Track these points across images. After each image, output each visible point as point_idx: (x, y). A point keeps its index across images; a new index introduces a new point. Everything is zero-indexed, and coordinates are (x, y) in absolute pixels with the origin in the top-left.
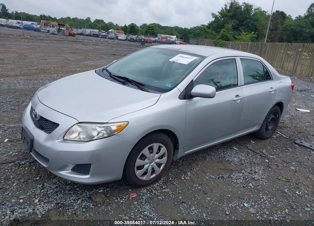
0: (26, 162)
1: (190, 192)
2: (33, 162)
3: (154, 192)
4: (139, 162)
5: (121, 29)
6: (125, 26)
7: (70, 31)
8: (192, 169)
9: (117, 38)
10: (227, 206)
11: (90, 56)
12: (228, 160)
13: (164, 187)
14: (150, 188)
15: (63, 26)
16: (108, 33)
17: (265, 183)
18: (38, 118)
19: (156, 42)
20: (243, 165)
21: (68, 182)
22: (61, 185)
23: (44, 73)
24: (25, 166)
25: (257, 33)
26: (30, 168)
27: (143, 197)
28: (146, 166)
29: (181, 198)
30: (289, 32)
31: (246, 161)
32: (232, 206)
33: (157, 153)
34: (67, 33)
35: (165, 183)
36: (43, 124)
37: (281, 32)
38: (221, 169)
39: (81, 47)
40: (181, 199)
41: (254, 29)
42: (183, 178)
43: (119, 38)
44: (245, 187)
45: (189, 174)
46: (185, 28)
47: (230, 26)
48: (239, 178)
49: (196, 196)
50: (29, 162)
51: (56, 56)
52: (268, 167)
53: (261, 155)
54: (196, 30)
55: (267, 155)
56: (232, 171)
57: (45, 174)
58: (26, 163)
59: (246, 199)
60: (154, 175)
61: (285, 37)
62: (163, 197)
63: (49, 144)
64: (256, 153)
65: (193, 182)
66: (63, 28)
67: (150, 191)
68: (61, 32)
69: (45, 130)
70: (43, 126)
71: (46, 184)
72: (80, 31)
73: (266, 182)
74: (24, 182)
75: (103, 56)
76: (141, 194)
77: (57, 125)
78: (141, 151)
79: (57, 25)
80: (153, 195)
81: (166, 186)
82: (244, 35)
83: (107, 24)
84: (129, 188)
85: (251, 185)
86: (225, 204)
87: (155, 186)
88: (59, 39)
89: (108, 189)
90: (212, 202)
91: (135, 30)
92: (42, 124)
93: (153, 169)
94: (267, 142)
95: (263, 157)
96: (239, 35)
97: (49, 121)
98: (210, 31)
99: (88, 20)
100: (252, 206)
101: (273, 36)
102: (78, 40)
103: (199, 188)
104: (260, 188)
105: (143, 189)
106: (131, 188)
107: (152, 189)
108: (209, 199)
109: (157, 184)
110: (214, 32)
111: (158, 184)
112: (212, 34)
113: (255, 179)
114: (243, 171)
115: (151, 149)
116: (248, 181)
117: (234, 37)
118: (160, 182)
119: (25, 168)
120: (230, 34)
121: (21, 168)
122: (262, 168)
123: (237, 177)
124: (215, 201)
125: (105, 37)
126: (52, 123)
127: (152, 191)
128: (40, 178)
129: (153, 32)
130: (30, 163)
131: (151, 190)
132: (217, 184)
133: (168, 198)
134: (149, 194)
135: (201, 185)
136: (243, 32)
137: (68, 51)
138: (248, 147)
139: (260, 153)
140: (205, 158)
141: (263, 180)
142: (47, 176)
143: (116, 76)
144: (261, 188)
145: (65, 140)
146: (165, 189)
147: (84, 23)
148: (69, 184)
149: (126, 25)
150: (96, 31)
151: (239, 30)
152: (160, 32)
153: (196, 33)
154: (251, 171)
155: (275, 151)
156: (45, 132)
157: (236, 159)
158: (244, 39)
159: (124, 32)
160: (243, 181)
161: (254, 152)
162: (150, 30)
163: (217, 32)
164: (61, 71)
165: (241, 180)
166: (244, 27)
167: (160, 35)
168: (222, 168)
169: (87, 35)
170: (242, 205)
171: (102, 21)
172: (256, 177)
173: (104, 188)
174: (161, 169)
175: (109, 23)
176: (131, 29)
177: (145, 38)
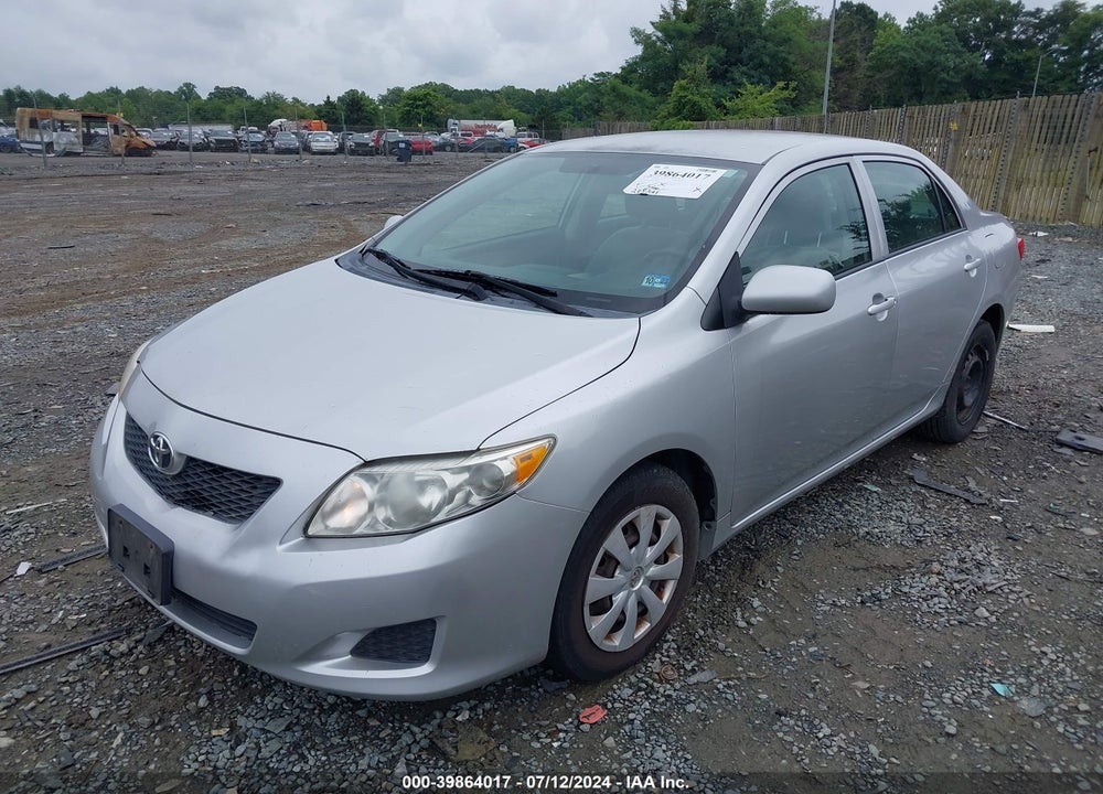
0: (133, 645)
1: (785, 671)
2: (161, 639)
3: (661, 690)
4: (596, 586)
5: (314, 115)
6: (328, 102)
7: (132, 136)
8: (760, 583)
9: (307, 148)
10: (938, 704)
11: (229, 221)
12: (868, 533)
13: (688, 667)
14: (639, 675)
15: (102, 120)
16: (271, 133)
17: (1026, 600)
18: (177, 466)
19: (448, 148)
20: (924, 546)
21: (326, 700)
22: (303, 715)
23: (83, 298)
24: (132, 658)
25: (793, 84)
26: (155, 666)
27: (631, 716)
28: (618, 599)
29: (764, 696)
30: (892, 72)
31: (928, 529)
32: (954, 703)
33: (652, 543)
34: (118, 143)
35: (687, 649)
36: (205, 486)
37: (869, 74)
38: (855, 570)
39: (186, 192)
40: (765, 702)
41: (780, 70)
42: (742, 624)
43: (315, 146)
44: (966, 624)
45: (756, 603)
46: (538, 91)
47: (701, 68)
48: (932, 592)
49: (817, 683)
50: (146, 641)
51: (103, 233)
52: (1009, 538)
53: (967, 501)
54: (581, 92)
55: (988, 495)
56: (896, 571)
57: (224, 681)
58: (136, 647)
59: (990, 667)
60: (646, 627)
61: (881, 92)
62: (703, 705)
63: (249, 563)
64: (948, 494)
65: (783, 631)
66: (101, 131)
67: (644, 690)
68: (95, 146)
69: (215, 509)
70: (205, 494)
71: (241, 721)
72: (165, 135)
73: (1027, 596)
74: (153, 725)
75: (276, 214)
76: (616, 705)
77: (273, 484)
78: (602, 544)
79: (79, 118)
80: (662, 704)
81: (695, 662)
82: (752, 94)
83: (259, 103)
84: (563, 689)
85: (983, 612)
86: (927, 696)
87: (655, 666)
88: (97, 171)
89: (488, 706)
90: (880, 695)
91: (365, 114)
92: (197, 488)
93: (641, 603)
94: (966, 450)
95: (980, 507)
96: (737, 97)
97: (231, 470)
98: (631, 90)
99: (188, 91)
100: (1023, 691)
101: (842, 89)
102: (166, 168)
103: (811, 650)
104: (1016, 617)
105: (615, 686)
106: (571, 689)
107: (651, 682)
108: (862, 685)
109: (658, 660)
110: (645, 94)
111: (664, 659)
112: (641, 100)
113: (990, 589)
114: (936, 567)
115: (631, 530)
116: (966, 601)
117: (719, 105)
118: (667, 651)
119: (138, 668)
120: (705, 94)
121: (121, 669)
122: (993, 548)
123: (923, 589)
124: (886, 690)
125: (260, 148)
126: (246, 478)
127: (652, 687)
128: (211, 699)
129: (431, 114)
130: (151, 646)
131: (646, 683)
132: (866, 627)
133: (720, 706)
134: (647, 699)
135: (814, 636)
136: (749, 86)
137: (146, 211)
138: (911, 479)
139: (961, 493)
140: (786, 537)
141: (1014, 589)
142: (233, 688)
143: (429, 272)
144: (1022, 620)
145: (310, 540)
146: (693, 671)
147: (173, 104)
148: (333, 708)
149: (328, 97)
150: (225, 131)
151: (733, 80)
152: (453, 112)
153: (580, 103)
154: (962, 560)
155: (1005, 478)
156: (216, 515)
157: (891, 526)
158: (754, 110)
159: (325, 125)
160: (950, 603)
161: (939, 491)
162: (417, 107)
163: (655, 93)
164: (144, 285)
165: (942, 600)
166: (744, 68)
167: (457, 122)
168: (857, 566)
169: (197, 148)
170: (986, 692)
171: (241, 93)
172: (988, 581)
173: (473, 702)
174: (665, 600)
175: (268, 97)
176: (350, 112)
177: (407, 138)
